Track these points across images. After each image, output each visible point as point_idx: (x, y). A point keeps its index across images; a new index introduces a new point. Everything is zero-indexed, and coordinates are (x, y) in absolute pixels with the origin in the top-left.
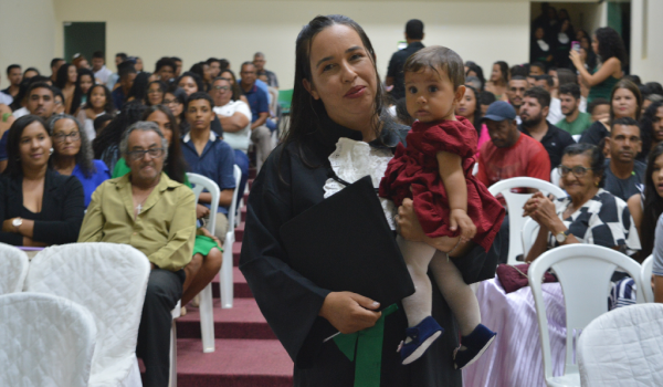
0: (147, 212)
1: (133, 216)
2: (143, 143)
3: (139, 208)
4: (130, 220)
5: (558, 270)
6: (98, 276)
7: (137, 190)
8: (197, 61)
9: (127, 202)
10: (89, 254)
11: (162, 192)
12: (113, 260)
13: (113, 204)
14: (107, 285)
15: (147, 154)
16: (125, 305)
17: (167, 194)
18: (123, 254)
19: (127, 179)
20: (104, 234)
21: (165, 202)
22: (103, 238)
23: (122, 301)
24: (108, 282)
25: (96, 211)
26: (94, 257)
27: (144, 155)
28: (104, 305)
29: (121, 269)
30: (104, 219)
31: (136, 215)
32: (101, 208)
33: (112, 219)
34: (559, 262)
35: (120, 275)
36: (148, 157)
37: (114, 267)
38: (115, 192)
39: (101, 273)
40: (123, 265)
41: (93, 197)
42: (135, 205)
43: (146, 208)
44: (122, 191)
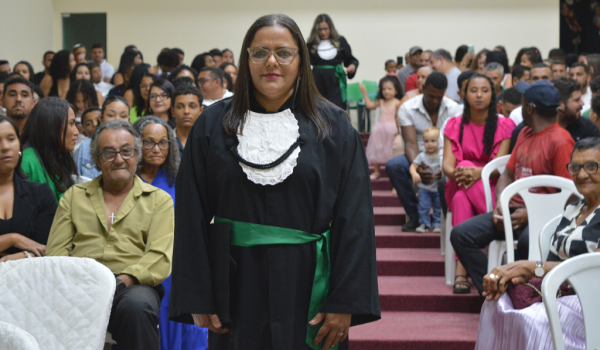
0: (121, 221)
1: (106, 226)
2: (115, 144)
3: (113, 217)
4: (103, 230)
5: (575, 283)
6: (58, 293)
7: (109, 196)
8: (201, 51)
9: (99, 211)
10: (49, 269)
11: (137, 198)
12: (76, 276)
13: (83, 211)
14: (69, 304)
15: (119, 155)
16: (87, 326)
17: (142, 200)
18: (86, 269)
19: (97, 183)
20: (73, 246)
21: (141, 210)
22: (72, 251)
23: (84, 322)
24: (69, 300)
25: (66, 219)
26: (54, 272)
27: (116, 156)
28: (64, 326)
29: (84, 285)
30: (74, 229)
31: (109, 225)
32: (71, 216)
33: (83, 229)
34: (576, 273)
35: (82, 292)
36: (120, 158)
37: (77, 284)
38: (85, 198)
39: (62, 291)
40: (85, 282)
41: (61, 203)
42: (107, 213)
43: (120, 217)
44: (93, 198)
